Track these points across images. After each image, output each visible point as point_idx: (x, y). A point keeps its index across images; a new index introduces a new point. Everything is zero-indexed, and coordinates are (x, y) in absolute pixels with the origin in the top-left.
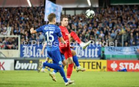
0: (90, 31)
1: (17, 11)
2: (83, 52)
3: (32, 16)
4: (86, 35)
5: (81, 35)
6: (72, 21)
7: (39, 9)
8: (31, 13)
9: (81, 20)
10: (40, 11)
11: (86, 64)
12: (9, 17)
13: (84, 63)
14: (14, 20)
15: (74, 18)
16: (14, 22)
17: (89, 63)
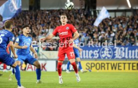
0: (130, 33)
1: (58, 13)
2: (123, 53)
3: (73, 19)
4: (126, 37)
5: (121, 37)
6: (112, 23)
7: (80, 11)
8: (72, 16)
9: (121, 21)
10: (81, 14)
11: (127, 66)
12: (50, 19)
13: (124, 64)
14: (55, 22)
15: (114, 20)
16: (55, 24)
17: (129, 64)
